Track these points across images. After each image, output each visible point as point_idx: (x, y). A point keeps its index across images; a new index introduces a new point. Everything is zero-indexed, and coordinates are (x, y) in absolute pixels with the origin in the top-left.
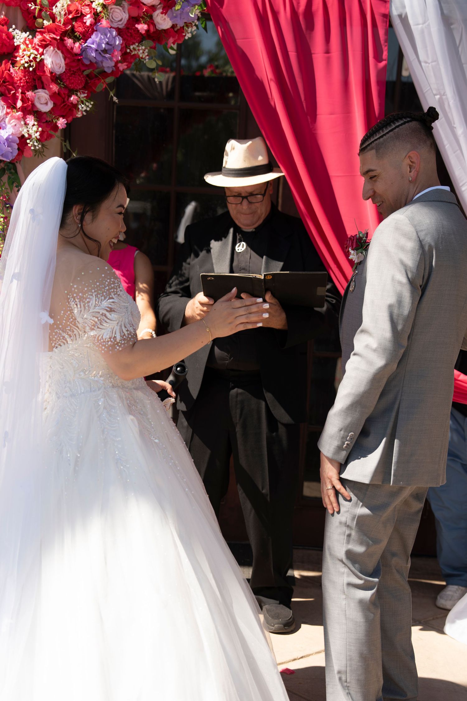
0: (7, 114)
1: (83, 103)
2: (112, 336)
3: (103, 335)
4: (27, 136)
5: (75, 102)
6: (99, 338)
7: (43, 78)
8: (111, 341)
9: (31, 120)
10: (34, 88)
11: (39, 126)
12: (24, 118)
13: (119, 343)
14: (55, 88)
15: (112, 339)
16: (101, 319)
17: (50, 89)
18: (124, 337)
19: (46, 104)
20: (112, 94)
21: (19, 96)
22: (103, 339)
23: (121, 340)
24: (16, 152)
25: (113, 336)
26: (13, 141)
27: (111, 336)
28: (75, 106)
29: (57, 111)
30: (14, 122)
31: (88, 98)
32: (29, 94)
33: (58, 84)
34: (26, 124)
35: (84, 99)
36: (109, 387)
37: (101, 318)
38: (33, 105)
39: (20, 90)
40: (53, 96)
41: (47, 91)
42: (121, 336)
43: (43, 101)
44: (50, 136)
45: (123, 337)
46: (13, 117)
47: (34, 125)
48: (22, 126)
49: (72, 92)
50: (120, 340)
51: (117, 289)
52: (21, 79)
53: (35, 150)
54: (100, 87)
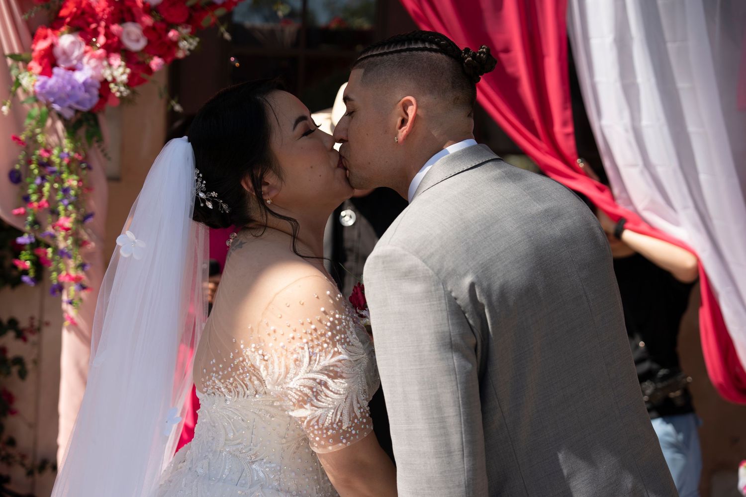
0: (86, 52)
1: (185, 39)
2: (335, 420)
3: (319, 418)
4: (110, 79)
5: (175, 39)
6: (311, 424)
7: (134, 10)
8: (333, 429)
9: (117, 61)
10: (121, 21)
11: (127, 66)
12: (108, 57)
13: (347, 432)
14: (148, 21)
15: (335, 426)
16: (318, 391)
17: (141, 23)
18: (356, 421)
19: (138, 41)
20: (223, 29)
21: (102, 30)
22: (318, 425)
23: (350, 427)
24: (96, 100)
25: (337, 420)
26: (92, 85)
27: (333, 421)
28: (174, 44)
29: (151, 49)
30: (93, 62)
31: (193, 34)
32: (115, 28)
33: (153, 16)
34: (110, 65)
35: (187, 36)
36: (270, 487)
37: (317, 389)
38: (120, 42)
39: (103, 24)
40: (147, 31)
41: (138, 25)
42: (350, 420)
43: (133, 37)
44: (142, 81)
45: (353, 422)
46: (93, 57)
47: (120, 66)
48: (104, 67)
49: (172, 26)
50: (348, 428)
51: (345, 333)
52: (104, 10)
53: (122, 98)
54: (207, 21)
